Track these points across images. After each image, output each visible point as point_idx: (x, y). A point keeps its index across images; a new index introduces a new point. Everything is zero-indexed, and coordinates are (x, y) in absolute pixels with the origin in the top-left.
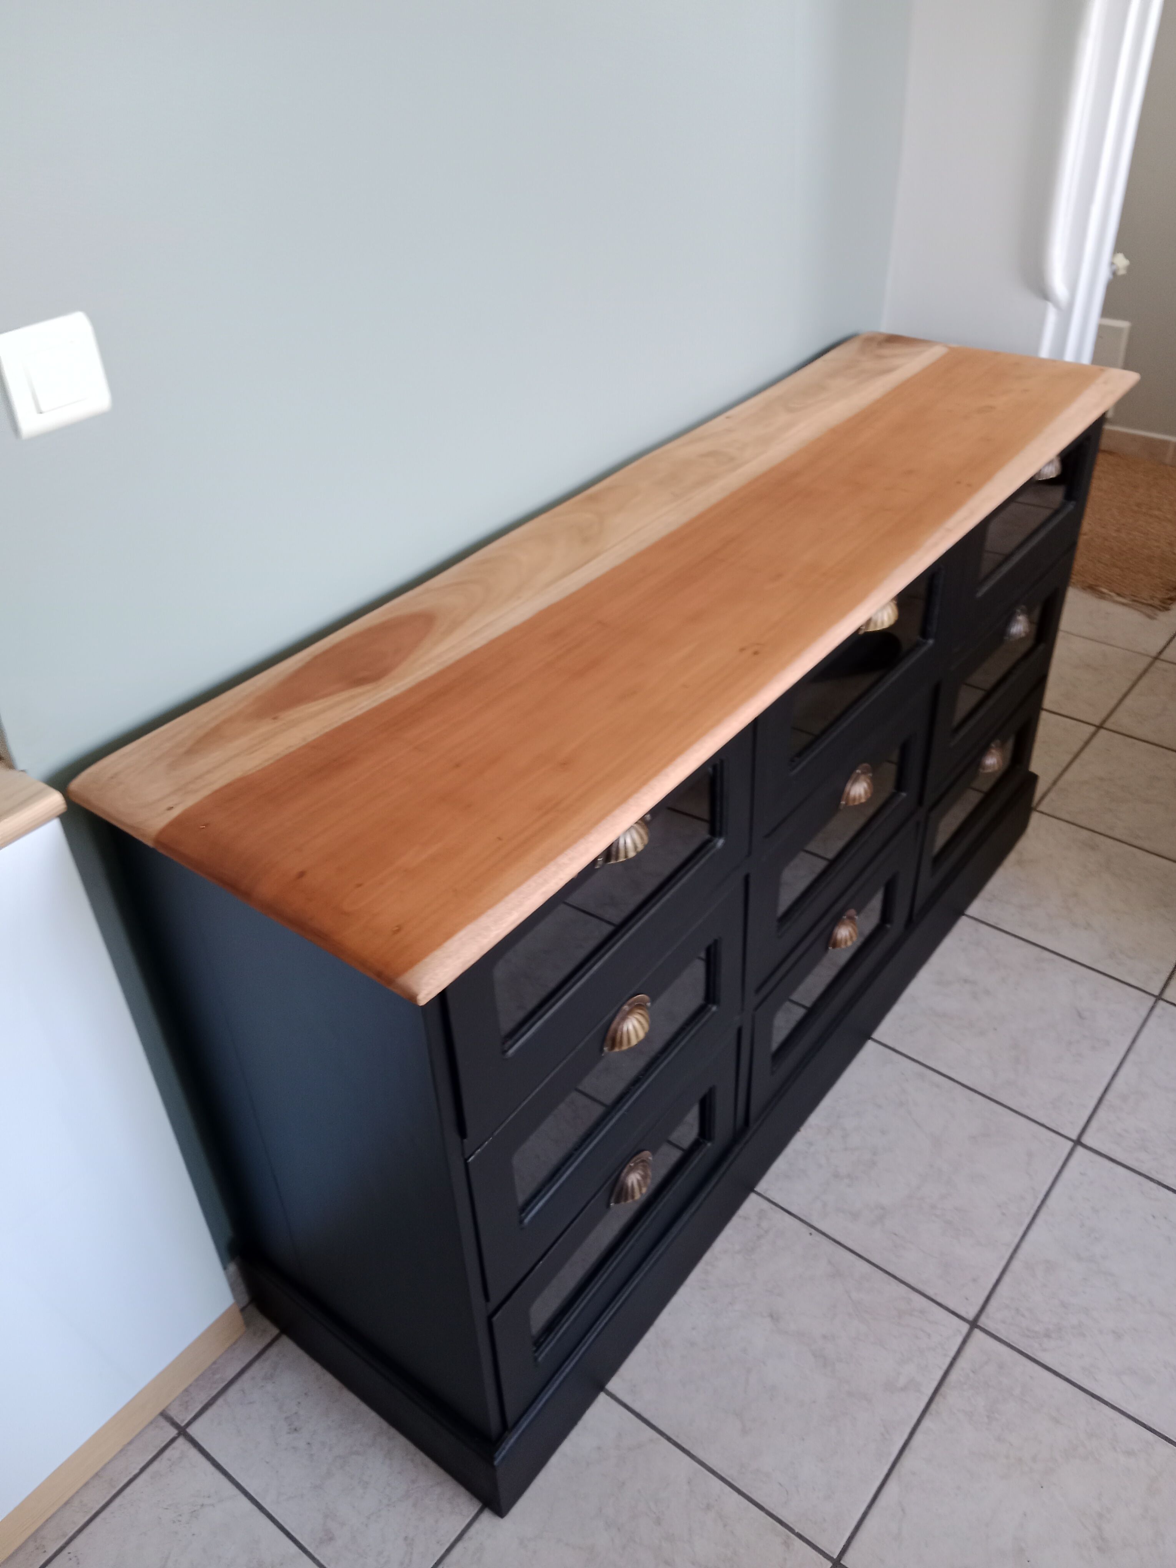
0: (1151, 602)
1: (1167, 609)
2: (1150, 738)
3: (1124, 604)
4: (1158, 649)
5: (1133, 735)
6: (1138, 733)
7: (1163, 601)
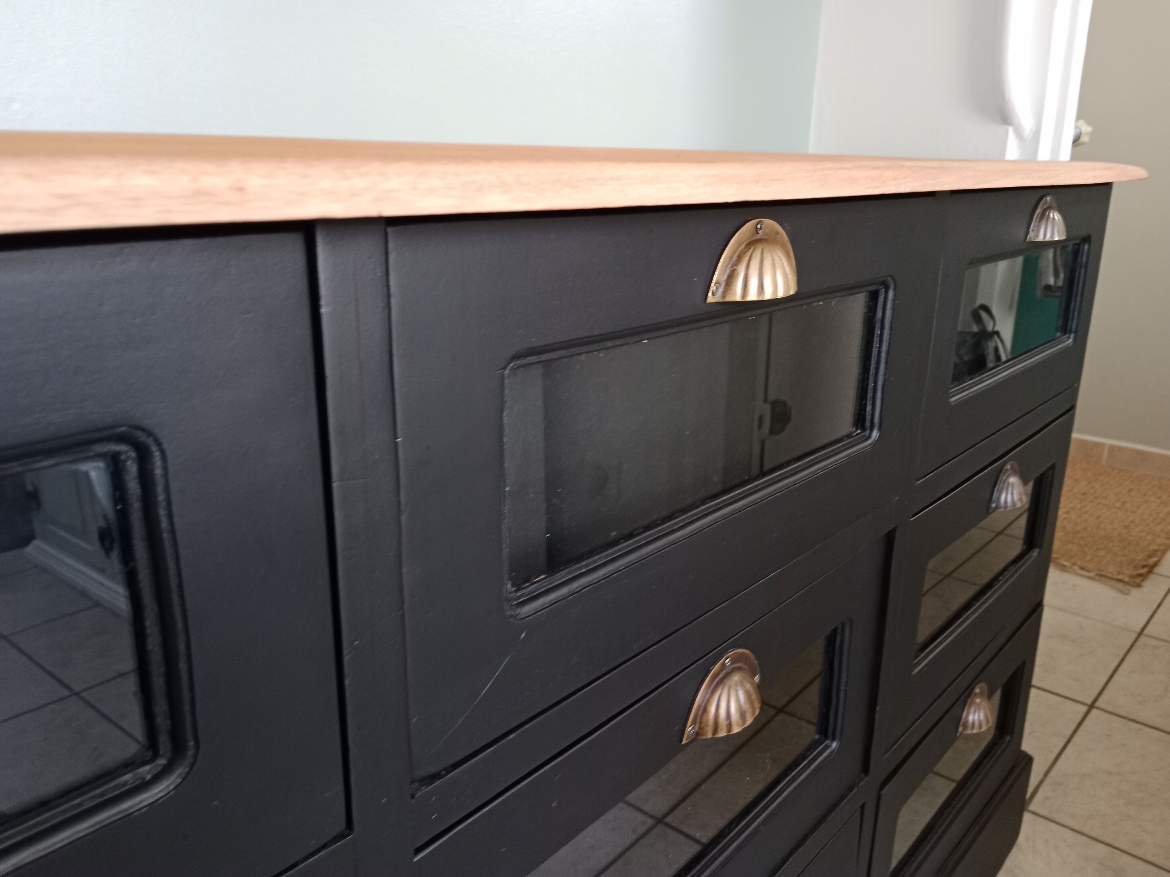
0: (1120, 577)
1: (1139, 586)
2: (1158, 723)
3: (1089, 578)
4: (1142, 625)
5: (1138, 719)
6: (1144, 716)
7: (1132, 577)
